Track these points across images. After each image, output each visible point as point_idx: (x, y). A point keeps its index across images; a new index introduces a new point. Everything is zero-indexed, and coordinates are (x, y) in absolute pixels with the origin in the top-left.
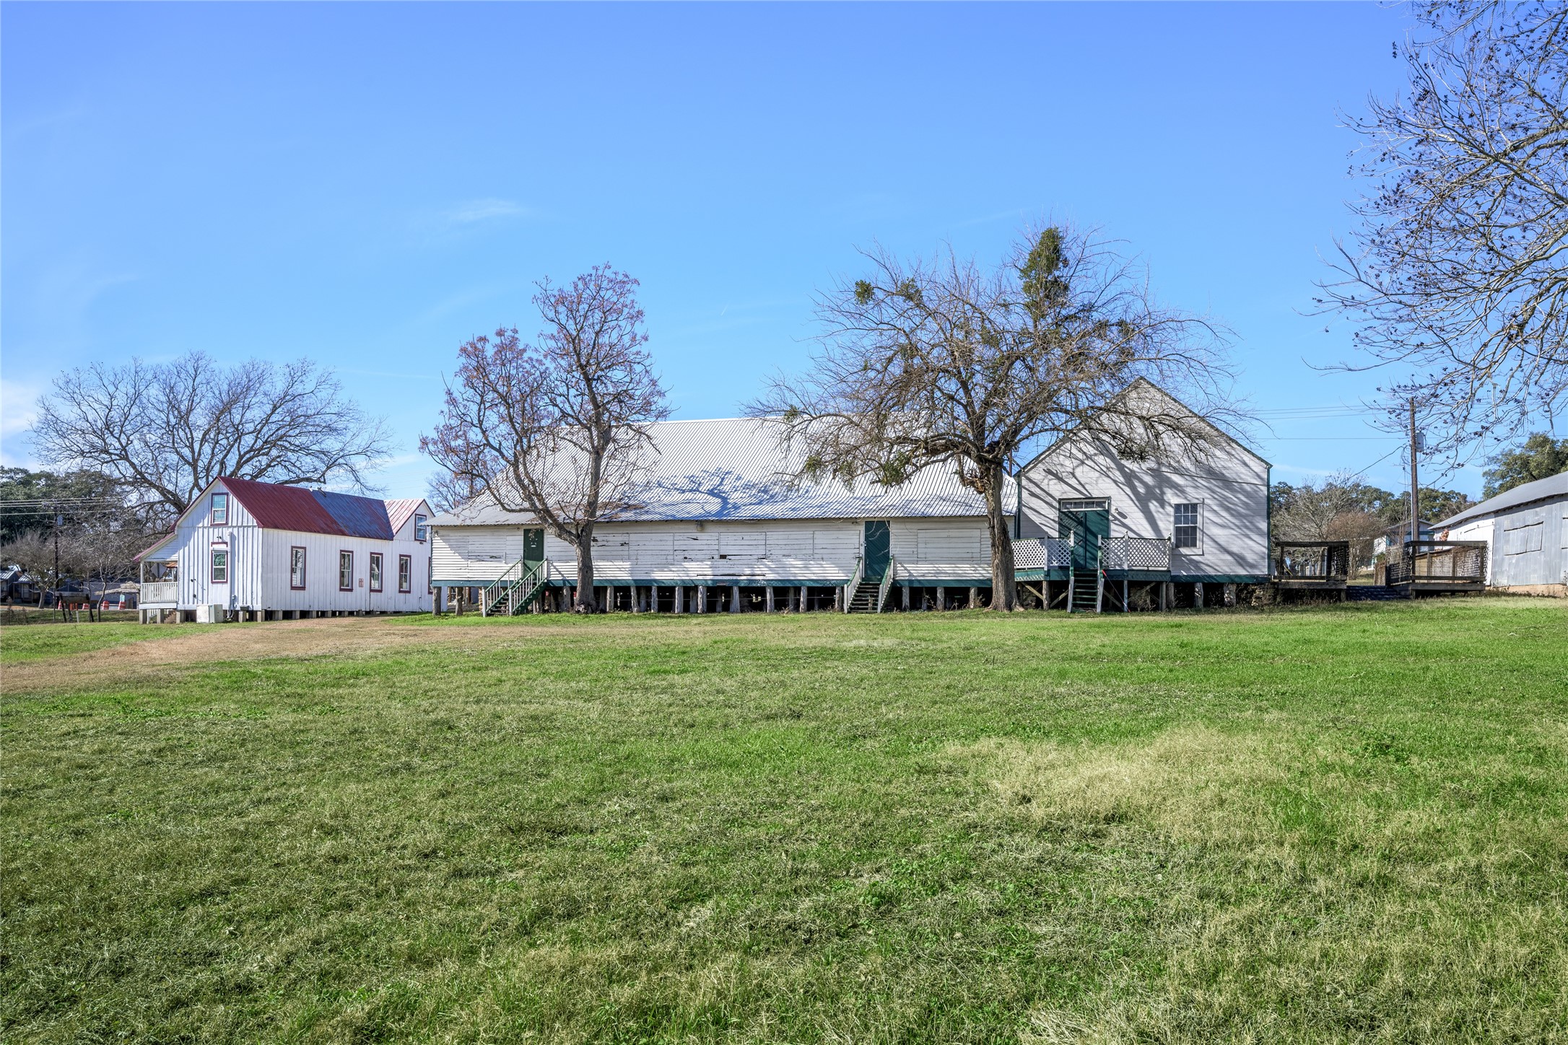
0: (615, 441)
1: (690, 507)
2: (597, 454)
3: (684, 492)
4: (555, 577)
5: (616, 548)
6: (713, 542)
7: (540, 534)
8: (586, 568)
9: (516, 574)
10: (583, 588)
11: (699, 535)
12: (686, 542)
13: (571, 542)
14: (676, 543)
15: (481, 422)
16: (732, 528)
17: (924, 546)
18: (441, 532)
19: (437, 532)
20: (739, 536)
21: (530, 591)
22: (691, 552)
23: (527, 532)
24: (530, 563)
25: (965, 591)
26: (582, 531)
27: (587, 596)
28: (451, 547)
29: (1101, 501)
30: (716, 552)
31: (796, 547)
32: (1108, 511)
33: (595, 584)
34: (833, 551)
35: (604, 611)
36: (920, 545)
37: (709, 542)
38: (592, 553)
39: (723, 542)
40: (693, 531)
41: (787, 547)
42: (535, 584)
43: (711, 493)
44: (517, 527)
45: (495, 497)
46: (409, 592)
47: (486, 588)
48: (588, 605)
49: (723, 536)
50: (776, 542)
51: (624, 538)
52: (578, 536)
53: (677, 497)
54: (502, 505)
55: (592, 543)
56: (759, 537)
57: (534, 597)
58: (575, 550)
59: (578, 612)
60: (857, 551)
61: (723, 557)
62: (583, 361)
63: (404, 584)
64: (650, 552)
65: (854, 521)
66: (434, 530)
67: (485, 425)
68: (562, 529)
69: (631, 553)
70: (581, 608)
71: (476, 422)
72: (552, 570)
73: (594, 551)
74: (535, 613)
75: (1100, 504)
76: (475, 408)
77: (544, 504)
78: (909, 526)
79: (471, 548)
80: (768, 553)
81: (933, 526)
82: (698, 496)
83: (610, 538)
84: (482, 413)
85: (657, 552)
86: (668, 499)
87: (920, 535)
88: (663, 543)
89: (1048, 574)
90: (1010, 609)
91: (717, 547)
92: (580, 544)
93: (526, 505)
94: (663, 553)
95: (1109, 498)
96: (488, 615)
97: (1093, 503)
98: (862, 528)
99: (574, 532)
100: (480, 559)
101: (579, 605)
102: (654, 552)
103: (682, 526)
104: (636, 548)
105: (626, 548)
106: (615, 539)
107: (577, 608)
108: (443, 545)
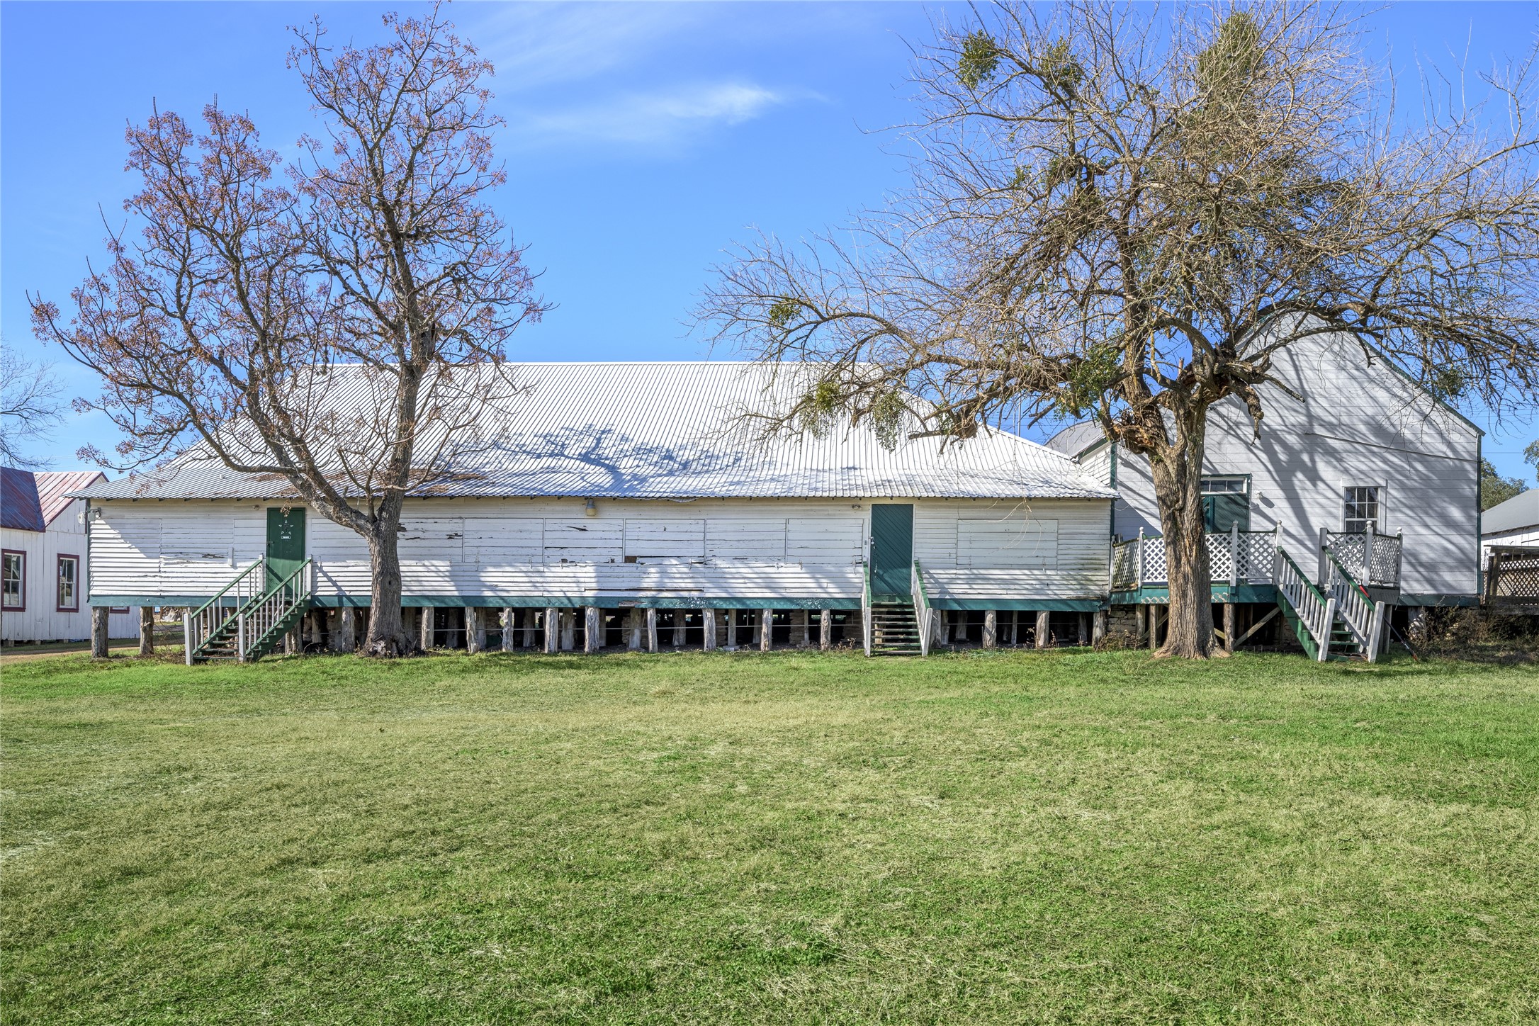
0: (439, 359)
1: (560, 478)
2: (412, 374)
3: (539, 456)
4: (326, 591)
5: (438, 543)
6: (614, 536)
7: (299, 514)
8: (388, 575)
9: (253, 586)
10: (383, 613)
11: (590, 524)
12: (566, 534)
13: (360, 529)
14: (547, 535)
15: (183, 310)
16: (647, 512)
17: (967, 545)
18: (107, 511)
19: (99, 511)
20: (658, 525)
21: (278, 617)
22: (574, 551)
23: (273, 514)
24: (280, 564)
25: (1028, 618)
26: (381, 510)
27: (390, 625)
28: (126, 537)
29: (1233, 481)
30: (619, 552)
31: (756, 544)
32: (1246, 498)
33: (404, 603)
34: (819, 552)
35: (419, 652)
36: (961, 544)
37: (607, 535)
38: (399, 551)
39: (629, 536)
40: (578, 516)
41: (742, 545)
42: (289, 603)
43: (585, 458)
44: (254, 503)
45: (209, 438)
46: (76, 610)
47: (194, 609)
48: (391, 641)
49: (631, 525)
50: (723, 536)
51: (455, 526)
52: (374, 520)
53: (530, 464)
54: (226, 458)
55: (399, 534)
56: (694, 528)
57: (288, 625)
58: (365, 543)
59: (375, 653)
60: (858, 552)
61: (630, 559)
62: (391, 195)
63: (67, 599)
64: (501, 551)
65: (855, 503)
66: (93, 507)
67: (190, 314)
68: (341, 507)
69: (468, 551)
70: (380, 646)
71: (173, 308)
72: (321, 578)
73: (402, 544)
74: (288, 653)
75: (1231, 485)
76: (170, 282)
77: (309, 459)
78: (943, 513)
79: (165, 539)
80: (709, 554)
81: (982, 513)
82: (564, 463)
83: (429, 525)
84: (184, 292)
85: (515, 551)
86: (517, 467)
87: (961, 529)
88: (524, 535)
89: (1236, 591)
90: (1205, 654)
91: (619, 543)
92: (377, 532)
93: (271, 460)
94: (525, 551)
95: (1249, 476)
96: (196, 661)
97: (1223, 483)
98: (867, 515)
99: (366, 513)
100: (183, 555)
101: (375, 641)
102: (507, 551)
103: (559, 507)
104: (477, 543)
105: (457, 542)
106: (437, 527)
107: (369, 645)
108: (112, 533)
